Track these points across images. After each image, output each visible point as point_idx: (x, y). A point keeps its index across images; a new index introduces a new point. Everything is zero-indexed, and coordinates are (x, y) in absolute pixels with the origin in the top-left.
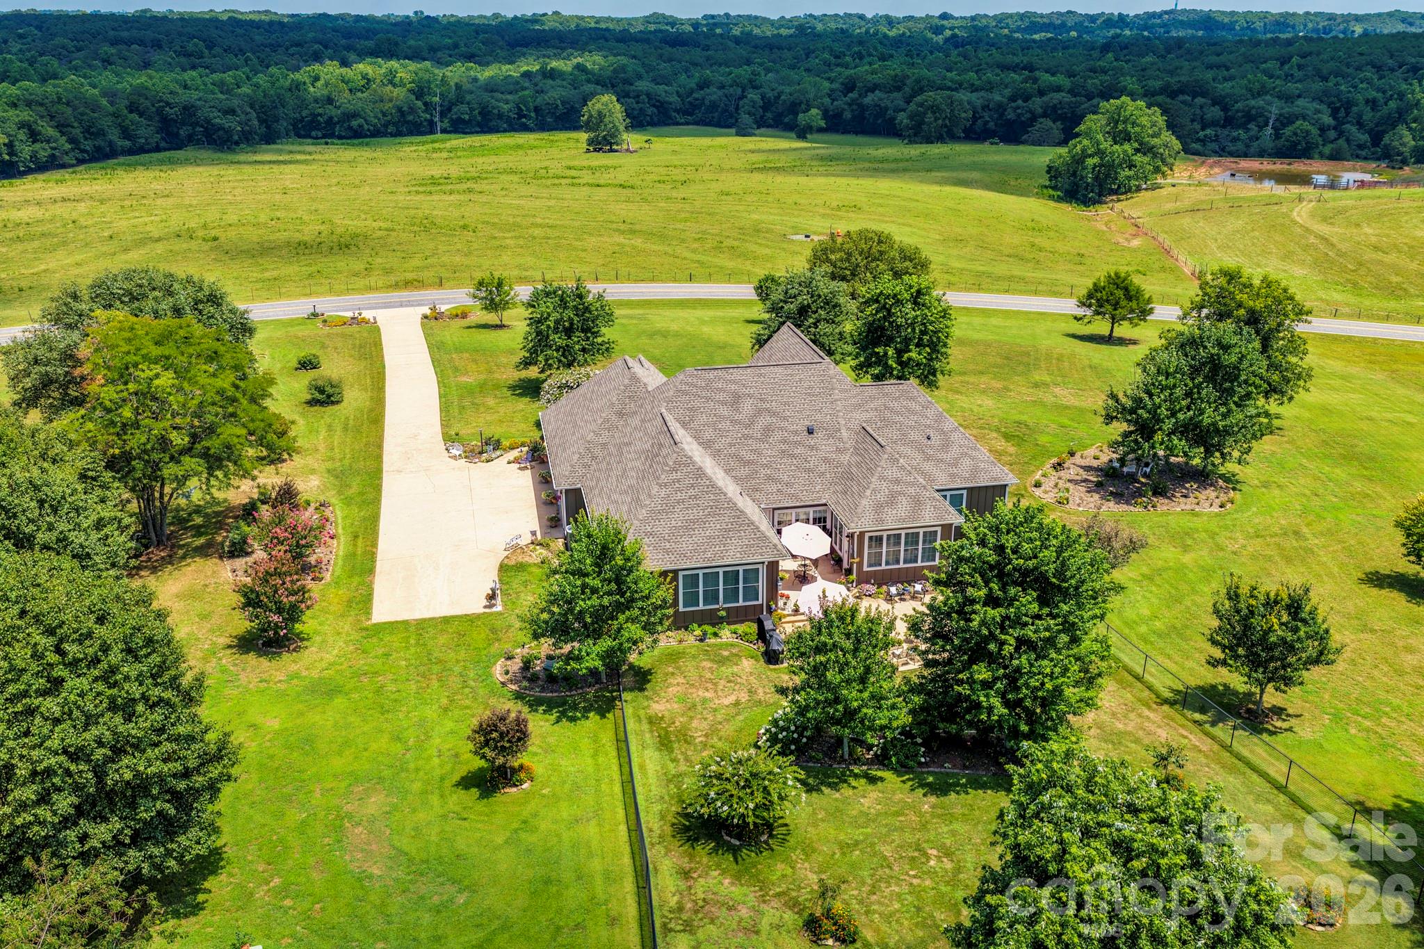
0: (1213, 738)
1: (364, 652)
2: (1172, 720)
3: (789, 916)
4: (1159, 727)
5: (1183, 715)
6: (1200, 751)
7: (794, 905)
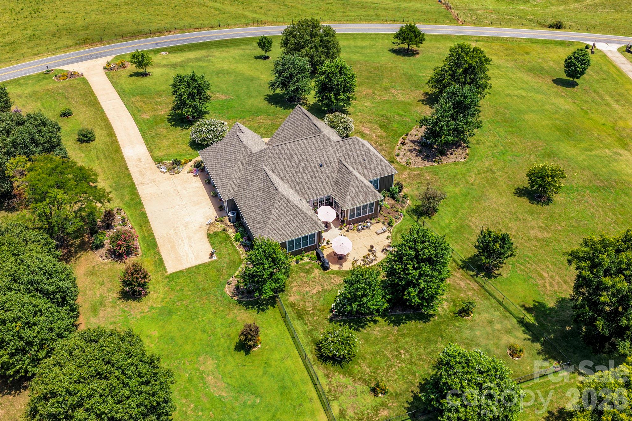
0: (478, 283)
1: (172, 290)
2: (464, 276)
3: (366, 388)
4: (461, 280)
5: (467, 273)
6: (475, 290)
7: (365, 382)
